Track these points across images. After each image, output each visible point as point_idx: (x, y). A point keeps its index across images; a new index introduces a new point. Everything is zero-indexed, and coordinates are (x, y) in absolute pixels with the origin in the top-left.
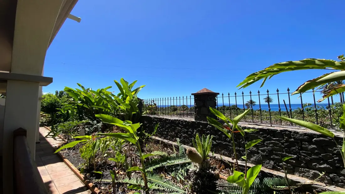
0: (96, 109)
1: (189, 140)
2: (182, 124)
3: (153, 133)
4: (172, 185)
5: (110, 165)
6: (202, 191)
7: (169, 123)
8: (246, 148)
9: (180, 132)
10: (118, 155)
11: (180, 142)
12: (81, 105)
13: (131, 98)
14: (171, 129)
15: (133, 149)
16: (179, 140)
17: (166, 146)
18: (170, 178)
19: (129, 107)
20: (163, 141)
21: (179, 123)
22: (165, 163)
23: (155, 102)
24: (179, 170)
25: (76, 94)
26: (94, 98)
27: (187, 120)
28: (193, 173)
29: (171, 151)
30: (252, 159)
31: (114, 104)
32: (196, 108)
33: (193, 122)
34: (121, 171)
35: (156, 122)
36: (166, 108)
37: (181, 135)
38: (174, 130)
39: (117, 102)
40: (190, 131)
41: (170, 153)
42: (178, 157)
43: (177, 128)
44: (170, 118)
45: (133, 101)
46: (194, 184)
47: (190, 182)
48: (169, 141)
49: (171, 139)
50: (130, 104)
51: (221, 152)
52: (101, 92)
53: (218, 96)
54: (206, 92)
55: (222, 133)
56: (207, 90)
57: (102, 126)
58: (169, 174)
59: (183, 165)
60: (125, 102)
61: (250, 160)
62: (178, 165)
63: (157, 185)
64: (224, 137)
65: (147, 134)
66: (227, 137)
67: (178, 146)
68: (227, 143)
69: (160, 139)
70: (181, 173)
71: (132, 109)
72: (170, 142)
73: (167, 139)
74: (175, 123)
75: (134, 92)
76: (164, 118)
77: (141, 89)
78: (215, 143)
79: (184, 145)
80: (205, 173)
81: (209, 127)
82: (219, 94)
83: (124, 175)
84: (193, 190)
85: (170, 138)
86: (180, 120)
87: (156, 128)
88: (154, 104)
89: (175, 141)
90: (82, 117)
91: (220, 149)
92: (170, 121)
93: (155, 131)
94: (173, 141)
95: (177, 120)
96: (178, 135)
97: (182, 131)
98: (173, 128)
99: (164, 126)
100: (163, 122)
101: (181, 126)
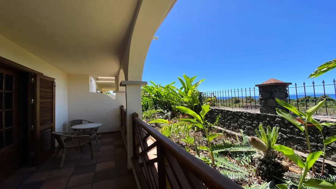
0: (166, 101)
1: (254, 131)
2: (246, 116)
3: (215, 123)
4: (237, 166)
5: (182, 144)
6: (267, 176)
7: (231, 115)
8: (325, 144)
9: (243, 123)
10: (188, 137)
11: (244, 133)
12: (155, 98)
13: (192, 91)
14: (233, 120)
15: (198, 135)
16: (243, 131)
17: (228, 135)
18: (234, 161)
19: (191, 99)
20: (226, 131)
21: (242, 115)
22: (229, 149)
23: (215, 95)
24: (243, 156)
25: (150, 89)
26: (163, 92)
27: (252, 112)
28: (257, 159)
29: (235, 141)
30: (333, 156)
31: (178, 96)
32: (261, 100)
33: (258, 114)
34: (192, 150)
35: (218, 113)
36: (226, 100)
37: (245, 127)
38: (237, 122)
39: (180, 95)
40: (254, 123)
41: (233, 142)
42: (241, 146)
43: (240, 120)
44: (231, 110)
45: (194, 94)
46: (259, 169)
47: (255, 168)
48: (232, 131)
49: (235, 130)
50: (192, 97)
51: (293, 146)
52: (168, 87)
53: (290, 86)
54: (274, 82)
55: (295, 126)
56: (274, 80)
57: (171, 114)
58: (233, 159)
59: (247, 153)
60: (187, 95)
61: (330, 157)
62: (242, 152)
63: (223, 165)
64: (297, 131)
65: (209, 124)
66: (300, 131)
67: (242, 137)
68: (301, 138)
69: (222, 129)
70: (246, 160)
71: (194, 101)
72: (234, 133)
73: (230, 130)
74: (237, 115)
75: (194, 86)
76: (225, 110)
77: (200, 83)
78: (285, 136)
79: (249, 136)
80: (271, 161)
81: (277, 120)
82: (291, 84)
83: (194, 153)
84: (257, 174)
85: (233, 129)
86: (243, 112)
87: (218, 119)
88: (214, 96)
89: (239, 132)
90: (157, 107)
91: (292, 143)
92: (232, 113)
93: (217, 121)
94: (237, 132)
95: (240, 112)
96: (242, 127)
97: (245, 122)
98: (235, 120)
99: (226, 117)
100: (224, 113)
101: (244, 117)
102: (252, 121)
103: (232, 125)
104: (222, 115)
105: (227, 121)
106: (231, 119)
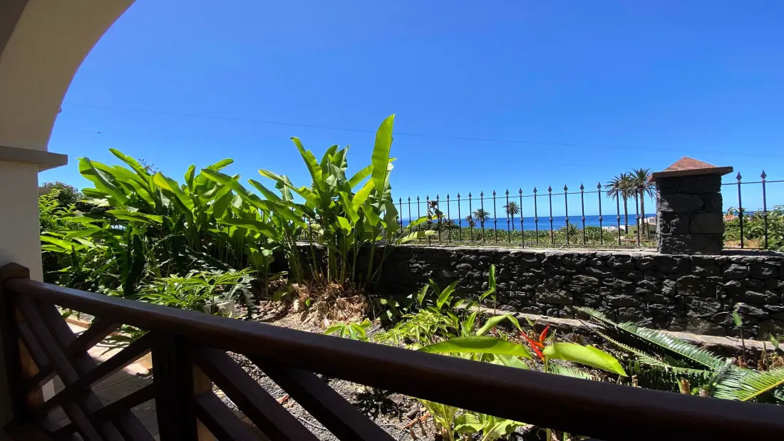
2: (606, 267)
7: (537, 265)
9: (593, 288)
14: (547, 282)
21: (589, 264)
27: (629, 254)
32: (667, 216)
33: (656, 258)
37: (602, 298)
40: (642, 286)
43: (578, 279)
44: (539, 251)
48: (544, 316)
56: (693, 163)
76: (509, 253)
78: (760, 312)
81: (734, 270)
85: (544, 309)
86: (594, 255)
90: (186, 259)
91: (778, 327)
92: (545, 260)
93: (493, 290)
94: (562, 316)
95: (580, 256)
96: (587, 299)
97: (604, 285)
98: (558, 280)
99: (515, 275)
100: (506, 262)
101: (598, 271)
102: (634, 280)
103: (541, 296)
104: (498, 269)
105: (520, 285)
106: (539, 278)
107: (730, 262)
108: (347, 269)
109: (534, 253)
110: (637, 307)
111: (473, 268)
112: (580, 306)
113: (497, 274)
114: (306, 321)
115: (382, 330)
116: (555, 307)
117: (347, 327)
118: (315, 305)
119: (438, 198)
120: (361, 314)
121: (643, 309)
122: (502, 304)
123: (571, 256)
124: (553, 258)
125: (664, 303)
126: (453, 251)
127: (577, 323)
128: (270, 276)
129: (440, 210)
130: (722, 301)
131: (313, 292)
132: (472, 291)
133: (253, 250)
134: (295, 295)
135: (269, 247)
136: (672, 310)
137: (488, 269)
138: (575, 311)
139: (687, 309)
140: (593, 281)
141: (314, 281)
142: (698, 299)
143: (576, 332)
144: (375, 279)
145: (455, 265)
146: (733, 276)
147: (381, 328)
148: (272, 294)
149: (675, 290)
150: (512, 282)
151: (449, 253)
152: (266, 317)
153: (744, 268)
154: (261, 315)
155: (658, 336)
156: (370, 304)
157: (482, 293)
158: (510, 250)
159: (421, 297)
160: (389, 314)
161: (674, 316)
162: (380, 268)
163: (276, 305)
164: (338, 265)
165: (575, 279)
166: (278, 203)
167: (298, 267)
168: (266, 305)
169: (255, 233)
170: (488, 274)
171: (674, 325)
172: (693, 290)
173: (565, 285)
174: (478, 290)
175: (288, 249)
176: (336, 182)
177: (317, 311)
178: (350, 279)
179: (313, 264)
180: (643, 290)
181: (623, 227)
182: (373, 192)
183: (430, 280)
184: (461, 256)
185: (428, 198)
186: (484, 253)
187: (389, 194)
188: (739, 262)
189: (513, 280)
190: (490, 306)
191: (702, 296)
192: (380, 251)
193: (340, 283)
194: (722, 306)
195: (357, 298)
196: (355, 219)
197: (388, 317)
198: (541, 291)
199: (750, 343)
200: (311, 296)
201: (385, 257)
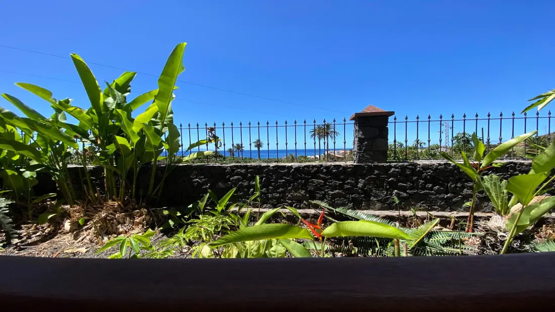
2: (328, 173)
9: (321, 187)
14: (293, 186)
21: (319, 171)
27: (341, 164)
30: (464, 206)
32: (362, 140)
37: (326, 194)
40: (348, 184)
43: (313, 182)
44: (288, 165)
51: (415, 206)
68: (428, 191)
73: (284, 207)
76: (269, 166)
78: (405, 195)
85: (291, 204)
86: (322, 165)
89: (308, 206)
91: (413, 202)
92: (293, 170)
93: (258, 194)
94: (303, 208)
95: (314, 166)
96: (317, 195)
97: (327, 185)
98: (301, 182)
99: (273, 182)
100: (267, 173)
101: (324, 176)
102: (343, 180)
103: (289, 196)
104: (261, 178)
105: (276, 188)
106: (288, 183)
107: (391, 167)
108: (127, 188)
109: (285, 166)
110: (345, 198)
111: (243, 179)
112: (313, 200)
113: (260, 183)
114: (80, 239)
115: (165, 237)
116: (298, 202)
117: (128, 239)
118: (90, 224)
119: (215, 125)
120: (143, 226)
121: (349, 198)
122: (264, 204)
123: (308, 167)
124: (298, 169)
125: (359, 194)
126: (228, 167)
127: (312, 211)
128: (33, 199)
129: (217, 135)
130: (387, 190)
131: (87, 211)
132: (241, 197)
133: (10, 172)
134: (66, 215)
135: (31, 168)
136: (363, 197)
137: (254, 179)
138: (310, 204)
139: (371, 196)
140: (321, 182)
141: (89, 200)
142: (375, 190)
143: (312, 218)
144: (156, 194)
145: (229, 178)
146: (392, 175)
147: (163, 236)
148: (37, 216)
149: (365, 185)
150: (270, 187)
151: (225, 169)
152: (30, 241)
153: (398, 170)
154: (23, 239)
155: (358, 214)
156: (151, 216)
157: (249, 197)
158: (270, 164)
159: (202, 205)
160: (171, 223)
161: (364, 201)
162: (162, 184)
163: (43, 227)
164: (117, 185)
165: (311, 182)
166: (41, 121)
167: (69, 189)
168: (29, 228)
169: (14, 155)
170: (254, 183)
171: (364, 206)
172: (373, 184)
173: (304, 187)
174: (247, 195)
175: (57, 170)
176: (115, 105)
177: (93, 228)
178: (131, 197)
179: (87, 185)
180: (348, 186)
181: (318, 156)
182: (155, 116)
183: (209, 190)
184: (235, 170)
185: (206, 125)
186: (252, 167)
187: (172, 118)
188: (395, 167)
189: (272, 186)
190: (255, 206)
191: (377, 188)
192: (160, 169)
193: (120, 200)
194: (387, 193)
195: (138, 212)
196: (136, 140)
197: (170, 225)
198: (290, 191)
199: (402, 213)
200: (85, 215)
201: (166, 175)
